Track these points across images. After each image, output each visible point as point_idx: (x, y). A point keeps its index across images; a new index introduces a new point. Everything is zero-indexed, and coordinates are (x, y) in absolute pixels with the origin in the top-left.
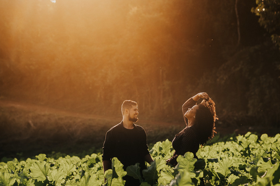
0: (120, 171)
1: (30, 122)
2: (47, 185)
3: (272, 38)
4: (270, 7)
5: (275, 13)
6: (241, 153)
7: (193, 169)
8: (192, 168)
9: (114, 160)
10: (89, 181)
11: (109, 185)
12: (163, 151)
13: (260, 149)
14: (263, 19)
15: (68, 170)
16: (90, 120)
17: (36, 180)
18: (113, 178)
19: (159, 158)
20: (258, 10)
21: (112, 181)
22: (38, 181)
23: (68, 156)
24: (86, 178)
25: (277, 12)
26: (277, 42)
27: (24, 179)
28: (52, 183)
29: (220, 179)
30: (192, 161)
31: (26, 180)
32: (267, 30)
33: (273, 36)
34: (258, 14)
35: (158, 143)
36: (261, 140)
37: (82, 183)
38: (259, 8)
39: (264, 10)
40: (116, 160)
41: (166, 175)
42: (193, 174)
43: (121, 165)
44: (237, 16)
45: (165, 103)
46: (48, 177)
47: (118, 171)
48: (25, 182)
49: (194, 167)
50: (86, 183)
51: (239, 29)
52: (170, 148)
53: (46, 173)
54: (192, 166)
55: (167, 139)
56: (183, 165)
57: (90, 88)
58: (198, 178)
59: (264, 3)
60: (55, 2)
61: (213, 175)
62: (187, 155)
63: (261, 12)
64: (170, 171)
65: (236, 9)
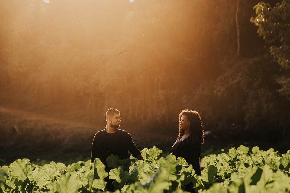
0: (102, 173)
1: (16, 127)
2: (28, 185)
3: (271, 49)
4: (270, 18)
5: (275, 23)
6: (229, 163)
7: (175, 172)
8: (174, 170)
9: (96, 161)
10: (70, 180)
11: (90, 186)
12: (150, 158)
13: (249, 160)
14: (262, 30)
15: (51, 174)
16: (79, 128)
17: (16, 179)
18: (94, 179)
19: (144, 162)
20: (258, 20)
21: (93, 182)
22: (18, 180)
23: (53, 162)
24: (67, 177)
25: (277, 23)
26: (275, 54)
27: (4, 176)
28: (33, 183)
29: (204, 186)
30: (173, 164)
31: (5, 177)
32: (266, 42)
33: (271, 48)
34: (257, 24)
35: (145, 149)
36: (252, 153)
37: (62, 182)
38: (258, 18)
39: (263, 20)
40: (98, 161)
41: (146, 176)
42: (174, 176)
43: (104, 166)
44: (238, 26)
45: (159, 113)
46: (29, 177)
47: (100, 172)
48: (5, 180)
49: (176, 170)
50: (66, 182)
51: (238, 39)
52: (157, 155)
53: (27, 173)
54: (174, 169)
55: (155, 146)
56: (165, 167)
57: (81, 94)
58: (178, 181)
59: (264, 13)
60: (48, 2)
61: (198, 183)
62: (169, 157)
63: (261, 23)
64: (151, 172)
65: (236, 19)
